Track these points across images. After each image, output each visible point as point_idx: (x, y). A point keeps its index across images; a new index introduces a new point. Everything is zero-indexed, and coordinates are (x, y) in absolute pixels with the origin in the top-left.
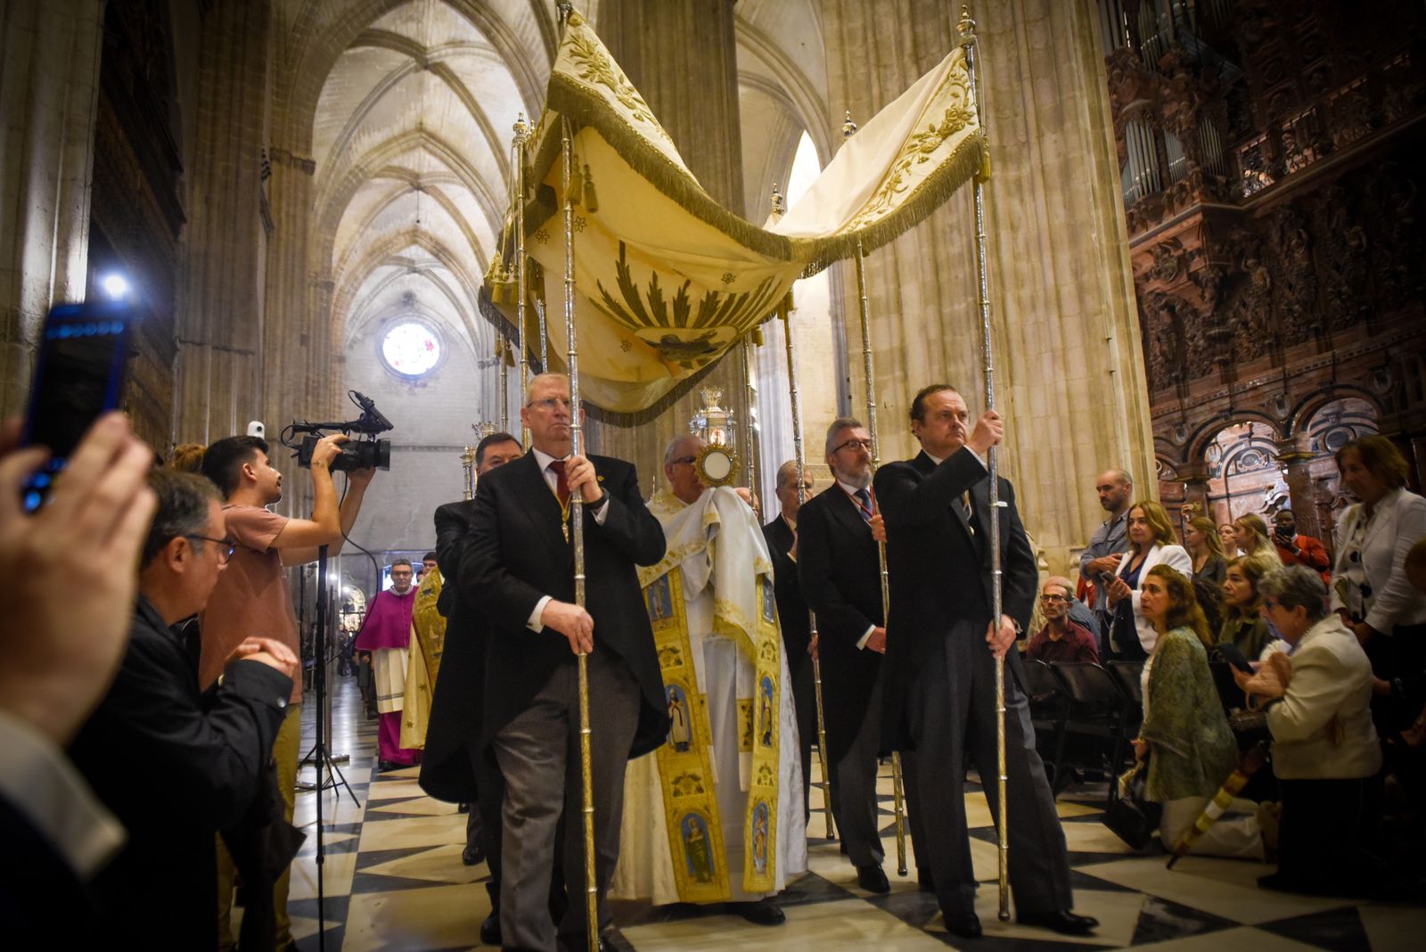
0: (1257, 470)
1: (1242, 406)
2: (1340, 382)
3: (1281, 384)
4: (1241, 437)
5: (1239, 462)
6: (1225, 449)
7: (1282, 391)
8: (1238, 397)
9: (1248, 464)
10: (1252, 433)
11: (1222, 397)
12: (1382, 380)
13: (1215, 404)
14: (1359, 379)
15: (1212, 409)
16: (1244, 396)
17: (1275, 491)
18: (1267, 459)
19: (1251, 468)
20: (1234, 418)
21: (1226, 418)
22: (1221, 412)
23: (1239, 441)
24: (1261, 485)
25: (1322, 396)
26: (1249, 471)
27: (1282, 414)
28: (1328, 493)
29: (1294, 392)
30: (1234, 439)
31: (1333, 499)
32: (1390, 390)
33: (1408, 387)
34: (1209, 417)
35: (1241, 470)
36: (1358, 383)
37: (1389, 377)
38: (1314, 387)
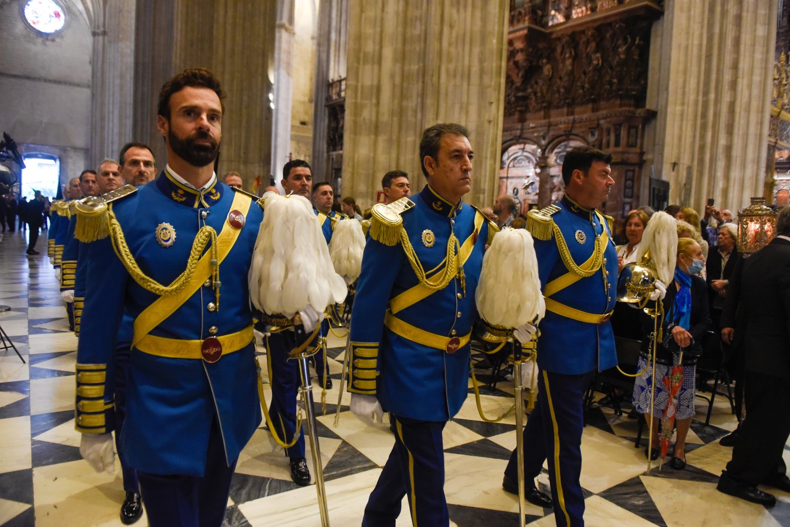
0: (523, 167)
1: (525, 136)
2: (574, 132)
3: (547, 128)
4: (519, 149)
5: (516, 162)
6: (510, 154)
7: (546, 131)
8: (525, 131)
9: (520, 163)
10: (524, 148)
11: (517, 129)
12: (593, 135)
13: (513, 132)
14: (583, 132)
15: (511, 134)
16: (527, 131)
17: (529, 178)
18: (529, 162)
19: (521, 165)
20: (521, 141)
21: (517, 140)
22: (515, 137)
23: (517, 151)
24: (524, 175)
25: (564, 138)
26: (519, 167)
27: (543, 142)
28: (553, 183)
29: (551, 133)
30: (515, 150)
31: (555, 187)
32: (595, 141)
33: (604, 141)
34: (509, 138)
35: (515, 165)
36: (581, 134)
37: (596, 134)
38: (561, 132)
